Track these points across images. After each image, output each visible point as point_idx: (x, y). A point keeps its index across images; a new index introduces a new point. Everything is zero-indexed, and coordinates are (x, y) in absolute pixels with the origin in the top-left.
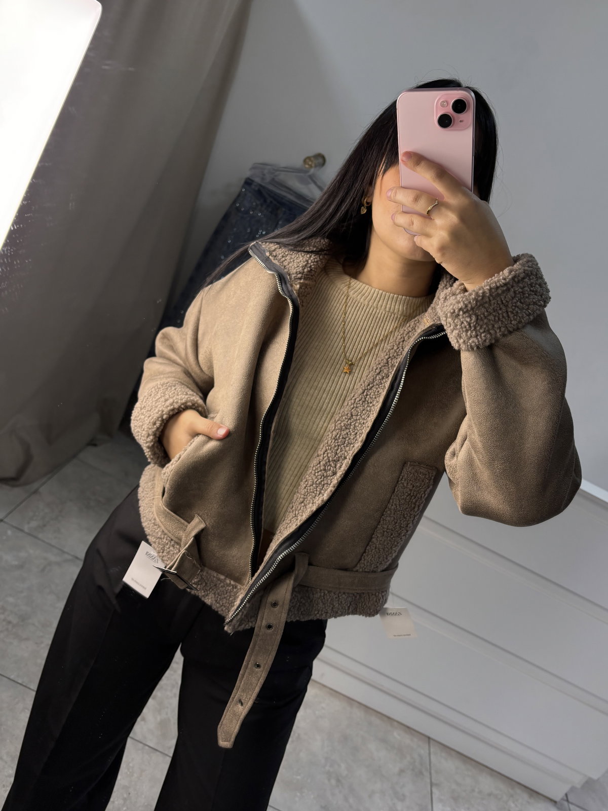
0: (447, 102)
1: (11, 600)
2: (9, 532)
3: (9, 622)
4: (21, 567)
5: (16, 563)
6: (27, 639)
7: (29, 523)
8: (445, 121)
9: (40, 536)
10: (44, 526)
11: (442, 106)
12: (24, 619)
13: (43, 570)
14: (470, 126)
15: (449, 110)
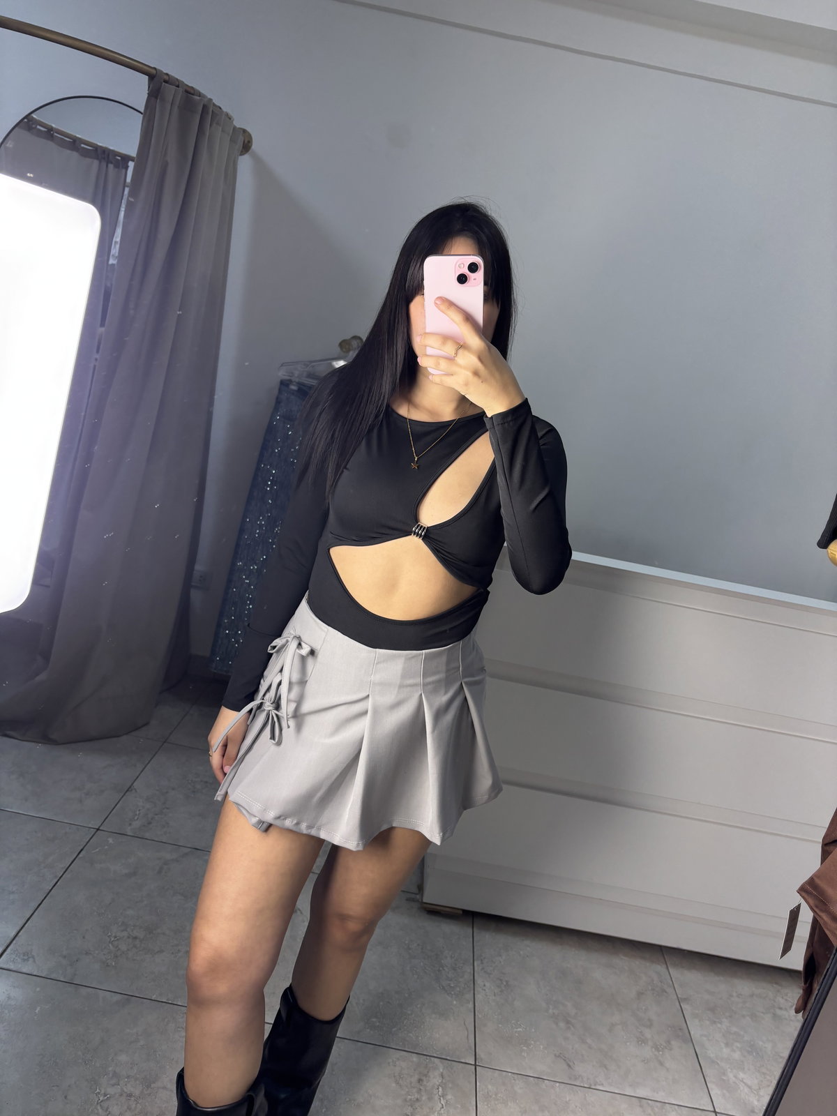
0: (463, 264)
4: (133, 874)
5: (125, 871)
6: (161, 951)
7: (130, 824)
8: (462, 279)
9: (147, 835)
10: (150, 823)
11: (459, 267)
12: (151, 930)
13: (160, 872)
15: (465, 271)
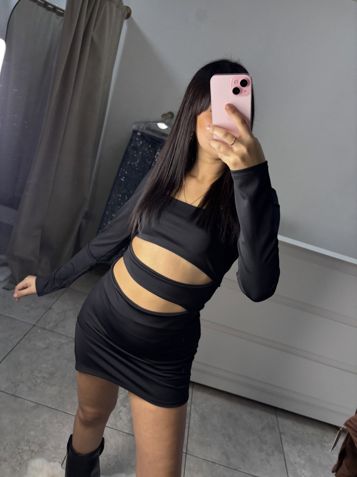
0: (237, 80)
1: (44, 365)
2: (39, 331)
3: (44, 378)
4: (47, 348)
5: (44, 346)
7: (48, 325)
8: (236, 91)
9: (55, 330)
10: (57, 325)
11: (235, 83)
12: (52, 374)
14: (250, 93)
15: (238, 85)
